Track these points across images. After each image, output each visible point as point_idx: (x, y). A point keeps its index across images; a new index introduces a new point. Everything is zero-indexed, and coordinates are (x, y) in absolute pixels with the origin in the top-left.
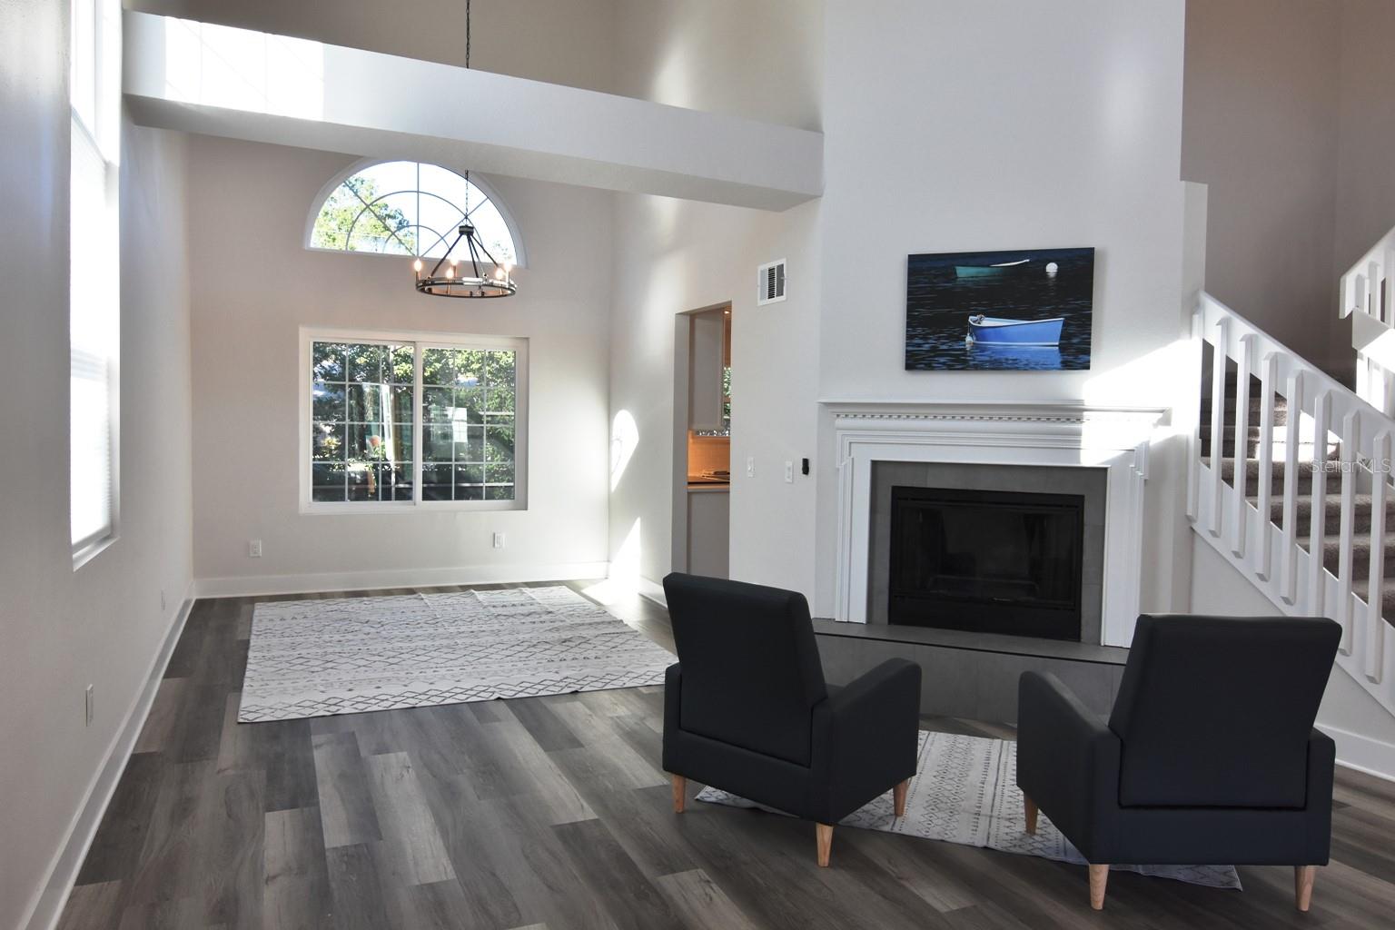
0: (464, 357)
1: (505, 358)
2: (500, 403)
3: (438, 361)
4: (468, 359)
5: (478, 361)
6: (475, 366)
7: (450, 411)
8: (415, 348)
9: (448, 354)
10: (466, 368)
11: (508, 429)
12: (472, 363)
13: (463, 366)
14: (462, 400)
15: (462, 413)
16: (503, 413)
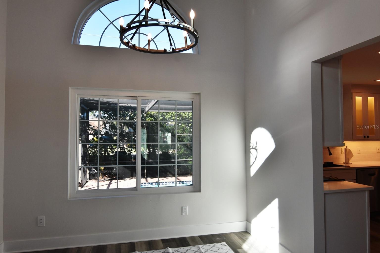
0: (170, 115)
1: (184, 115)
2: (183, 130)
3: (161, 116)
4: (171, 115)
5: (175, 116)
6: (174, 118)
7: (166, 134)
8: (137, 100)
9: (165, 114)
10: (171, 118)
11: (186, 140)
12: (173, 117)
13: (170, 118)
14: (170, 130)
15: (169, 135)
16: (184, 134)
